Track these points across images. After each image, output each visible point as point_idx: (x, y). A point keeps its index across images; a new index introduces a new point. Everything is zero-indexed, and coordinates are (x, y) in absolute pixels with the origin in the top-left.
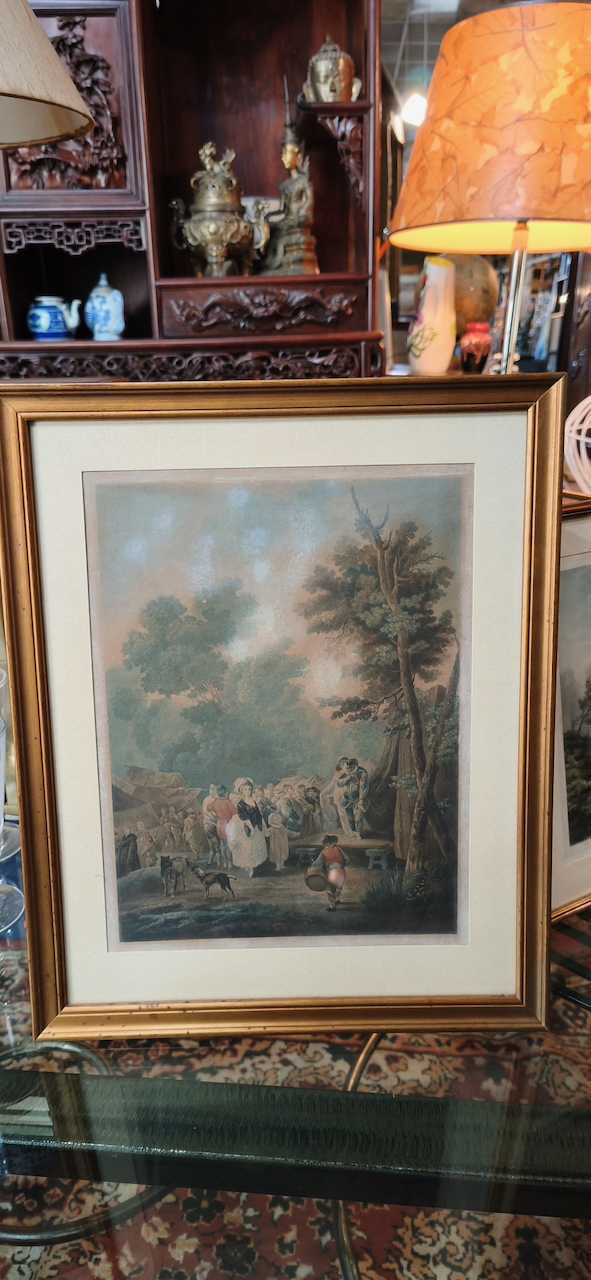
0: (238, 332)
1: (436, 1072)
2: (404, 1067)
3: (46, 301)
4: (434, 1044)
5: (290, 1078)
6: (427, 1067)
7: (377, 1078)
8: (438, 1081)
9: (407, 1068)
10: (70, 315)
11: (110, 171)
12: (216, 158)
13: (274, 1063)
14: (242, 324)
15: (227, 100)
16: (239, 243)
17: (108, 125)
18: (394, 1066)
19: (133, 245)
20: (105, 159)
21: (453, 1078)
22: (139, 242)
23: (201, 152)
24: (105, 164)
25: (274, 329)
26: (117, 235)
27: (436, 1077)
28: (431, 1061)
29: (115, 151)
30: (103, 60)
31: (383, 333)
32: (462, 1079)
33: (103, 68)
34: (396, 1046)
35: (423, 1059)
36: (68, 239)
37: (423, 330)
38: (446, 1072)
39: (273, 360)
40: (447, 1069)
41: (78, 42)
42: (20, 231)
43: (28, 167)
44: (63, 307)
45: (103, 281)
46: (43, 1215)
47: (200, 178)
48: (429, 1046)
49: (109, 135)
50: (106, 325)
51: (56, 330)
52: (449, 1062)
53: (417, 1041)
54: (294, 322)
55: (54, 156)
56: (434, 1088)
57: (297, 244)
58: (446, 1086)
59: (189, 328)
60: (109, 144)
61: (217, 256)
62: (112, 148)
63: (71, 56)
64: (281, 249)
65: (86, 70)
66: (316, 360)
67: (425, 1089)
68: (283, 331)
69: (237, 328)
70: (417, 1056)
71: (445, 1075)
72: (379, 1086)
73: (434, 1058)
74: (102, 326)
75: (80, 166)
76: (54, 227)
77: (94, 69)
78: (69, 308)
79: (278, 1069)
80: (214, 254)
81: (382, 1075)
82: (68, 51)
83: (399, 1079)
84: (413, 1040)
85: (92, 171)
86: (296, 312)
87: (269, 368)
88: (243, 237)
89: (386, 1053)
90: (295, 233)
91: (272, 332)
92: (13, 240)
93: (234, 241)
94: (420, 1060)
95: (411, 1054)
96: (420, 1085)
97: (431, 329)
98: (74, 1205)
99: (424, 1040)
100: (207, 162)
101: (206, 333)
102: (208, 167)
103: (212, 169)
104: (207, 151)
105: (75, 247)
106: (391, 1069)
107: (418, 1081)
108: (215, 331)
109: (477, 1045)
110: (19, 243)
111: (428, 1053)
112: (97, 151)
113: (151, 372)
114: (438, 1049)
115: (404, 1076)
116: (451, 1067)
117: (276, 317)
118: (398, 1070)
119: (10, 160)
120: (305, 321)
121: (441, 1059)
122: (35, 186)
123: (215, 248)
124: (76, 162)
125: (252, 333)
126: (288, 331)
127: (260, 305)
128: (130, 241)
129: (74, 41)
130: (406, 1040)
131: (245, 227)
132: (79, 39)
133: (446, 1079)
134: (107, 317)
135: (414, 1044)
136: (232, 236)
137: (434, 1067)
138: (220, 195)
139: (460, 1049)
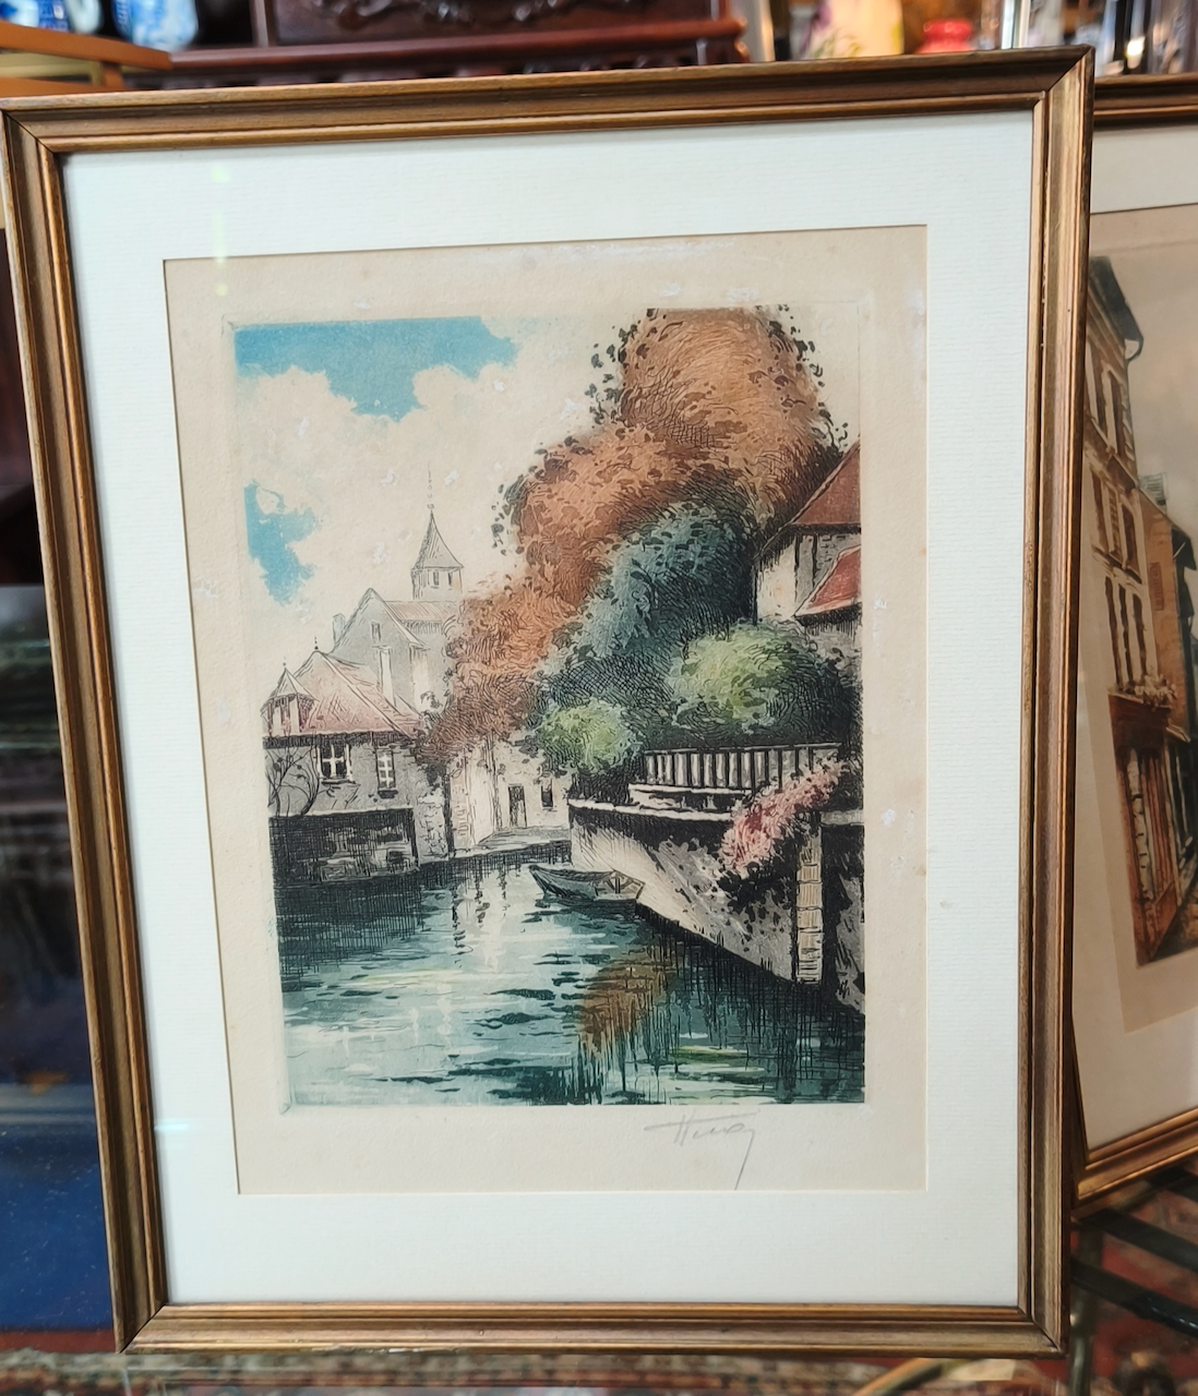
0: (436, 28)
10: (81, 7)
14: (444, 11)
25: (511, 18)
31: (742, 21)
37: (832, 41)
50: (157, 25)
59: (331, 23)
68: (531, 22)
69: (432, 18)
74: (150, 28)
91: (508, 27)
97: (851, 37)
101: (368, 30)
108: (386, 27)
125: (465, 28)
126: (542, 23)
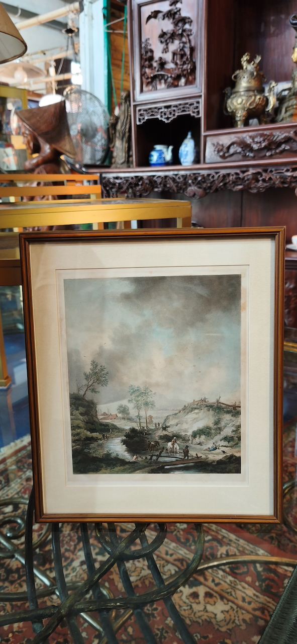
0: (245, 158)
1: (230, 616)
2: (213, 603)
3: (158, 147)
4: (240, 599)
5: (147, 577)
6: (227, 610)
7: (193, 601)
8: (228, 620)
9: (214, 604)
10: (168, 154)
11: (187, 76)
12: (249, 62)
13: (144, 565)
14: (248, 154)
15: (272, 29)
16: (254, 108)
17: (188, 51)
18: (208, 599)
19: (195, 115)
20: (185, 70)
21: (239, 624)
22: (198, 112)
23: (242, 59)
24: (185, 72)
25: (265, 156)
26: (187, 110)
27: (228, 618)
28: (232, 607)
29: (189, 65)
30: (189, 18)
32: (243, 627)
33: (188, 22)
34: (216, 588)
35: (228, 604)
36: (165, 114)
38: (237, 618)
39: (264, 174)
40: (238, 617)
41: (177, 11)
42: (145, 112)
43: (150, 80)
44: (165, 150)
45: (189, 136)
46: (4, 583)
47: (238, 74)
48: (237, 598)
49: (188, 57)
50: (185, 158)
51: (160, 162)
52: (243, 614)
53: (231, 592)
54: (277, 151)
55: (162, 73)
56: (222, 624)
57: (292, 106)
58: (230, 626)
59: (219, 157)
60: (187, 62)
61: (240, 116)
62: (188, 64)
63: (174, 19)
64: (284, 110)
65: (180, 24)
66: (289, 174)
67: (217, 621)
68: (271, 157)
69: (245, 156)
70: (225, 601)
71: (235, 620)
72: (191, 606)
73: (235, 607)
74: (184, 159)
75: (173, 76)
76: (159, 109)
77: (185, 23)
78: (167, 150)
79: (143, 569)
80: (239, 115)
81: (197, 601)
82: (172, 17)
83: (205, 608)
84: (229, 590)
85: (178, 78)
86: (279, 144)
87: (261, 179)
88: (257, 105)
89: (208, 590)
90: (292, 99)
91: (264, 157)
92: (141, 118)
93: (251, 107)
94: (225, 604)
95: (222, 598)
96: (215, 618)
98: (17, 586)
99: (235, 594)
100: (245, 64)
101: (228, 160)
102: (244, 67)
103: (246, 68)
104: (245, 58)
105: (168, 118)
106: (204, 600)
107: (216, 615)
108: (232, 158)
109: (266, 612)
110: (144, 119)
111: (233, 602)
112: (181, 67)
113: (197, 181)
114: (240, 603)
115: (209, 608)
116: (241, 617)
117: (267, 148)
118: (208, 603)
119: (143, 78)
120: (284, 150)
121: (239, 609)
122: (153, 89)
123: (240, 112)
124: (171, 74)
125: (254, 158)
126: (274, 156)
127: (257, 143)
128: (194, 112)
129: (176, 11)
130: (224, 589)
131: (260, 99)
132: (178, 9)
133: (234, 622)
134: (186, 155)
135: (228, 593)
136: (250, 104)
137: (231, 612)
138: (248, 82)
139: (254, 609)
